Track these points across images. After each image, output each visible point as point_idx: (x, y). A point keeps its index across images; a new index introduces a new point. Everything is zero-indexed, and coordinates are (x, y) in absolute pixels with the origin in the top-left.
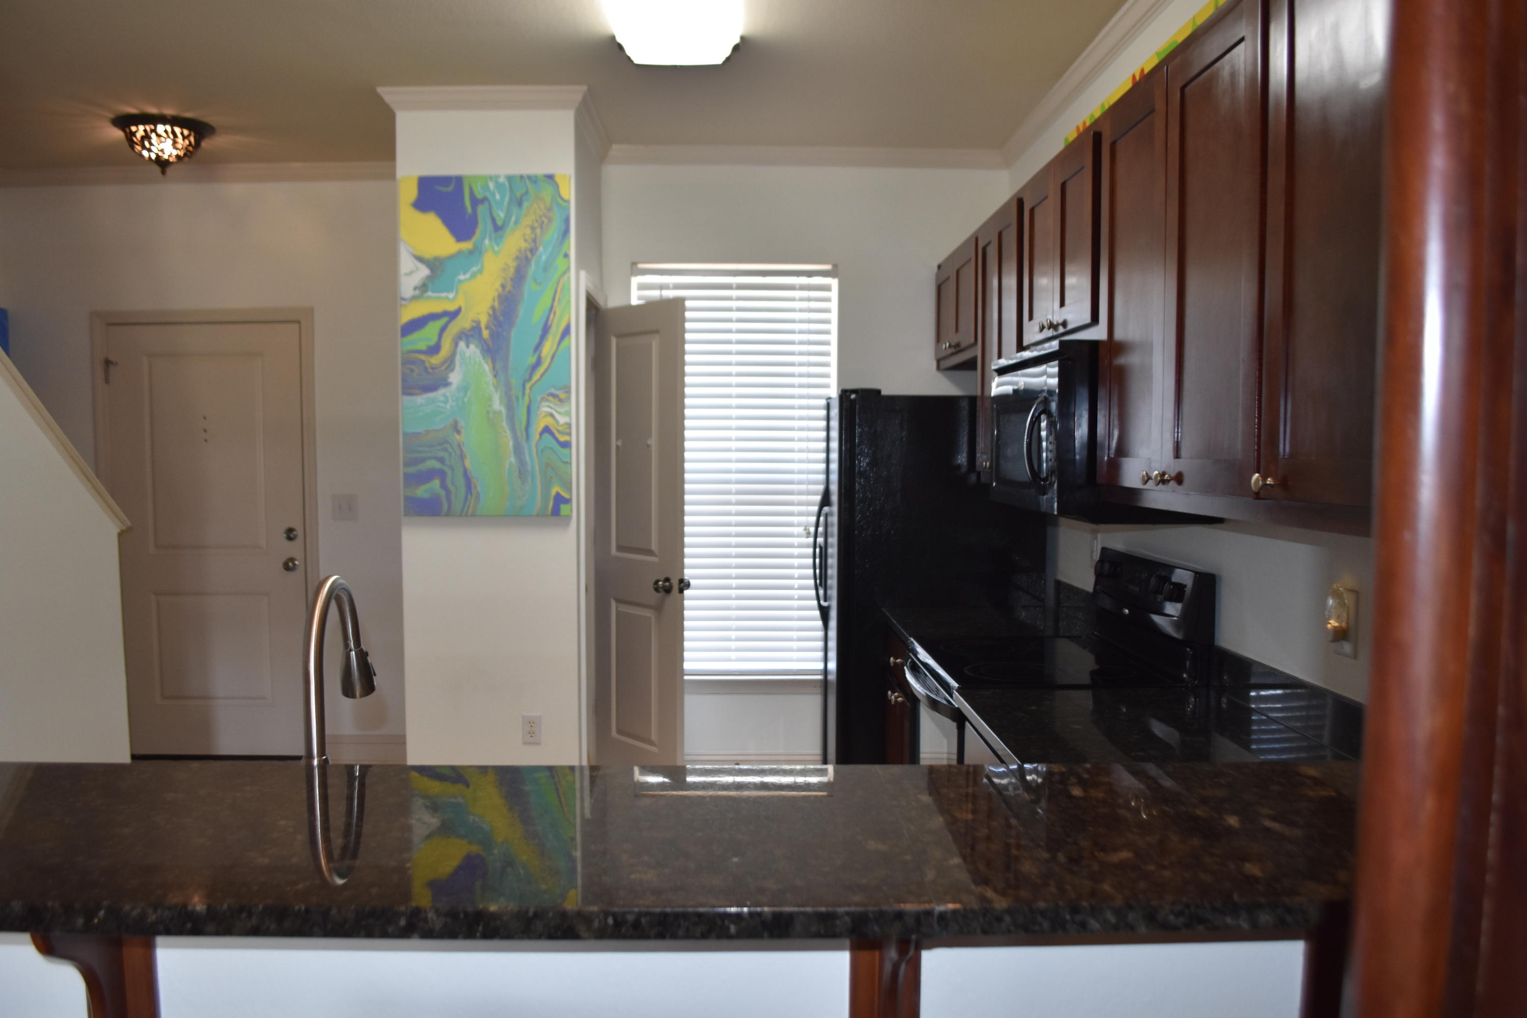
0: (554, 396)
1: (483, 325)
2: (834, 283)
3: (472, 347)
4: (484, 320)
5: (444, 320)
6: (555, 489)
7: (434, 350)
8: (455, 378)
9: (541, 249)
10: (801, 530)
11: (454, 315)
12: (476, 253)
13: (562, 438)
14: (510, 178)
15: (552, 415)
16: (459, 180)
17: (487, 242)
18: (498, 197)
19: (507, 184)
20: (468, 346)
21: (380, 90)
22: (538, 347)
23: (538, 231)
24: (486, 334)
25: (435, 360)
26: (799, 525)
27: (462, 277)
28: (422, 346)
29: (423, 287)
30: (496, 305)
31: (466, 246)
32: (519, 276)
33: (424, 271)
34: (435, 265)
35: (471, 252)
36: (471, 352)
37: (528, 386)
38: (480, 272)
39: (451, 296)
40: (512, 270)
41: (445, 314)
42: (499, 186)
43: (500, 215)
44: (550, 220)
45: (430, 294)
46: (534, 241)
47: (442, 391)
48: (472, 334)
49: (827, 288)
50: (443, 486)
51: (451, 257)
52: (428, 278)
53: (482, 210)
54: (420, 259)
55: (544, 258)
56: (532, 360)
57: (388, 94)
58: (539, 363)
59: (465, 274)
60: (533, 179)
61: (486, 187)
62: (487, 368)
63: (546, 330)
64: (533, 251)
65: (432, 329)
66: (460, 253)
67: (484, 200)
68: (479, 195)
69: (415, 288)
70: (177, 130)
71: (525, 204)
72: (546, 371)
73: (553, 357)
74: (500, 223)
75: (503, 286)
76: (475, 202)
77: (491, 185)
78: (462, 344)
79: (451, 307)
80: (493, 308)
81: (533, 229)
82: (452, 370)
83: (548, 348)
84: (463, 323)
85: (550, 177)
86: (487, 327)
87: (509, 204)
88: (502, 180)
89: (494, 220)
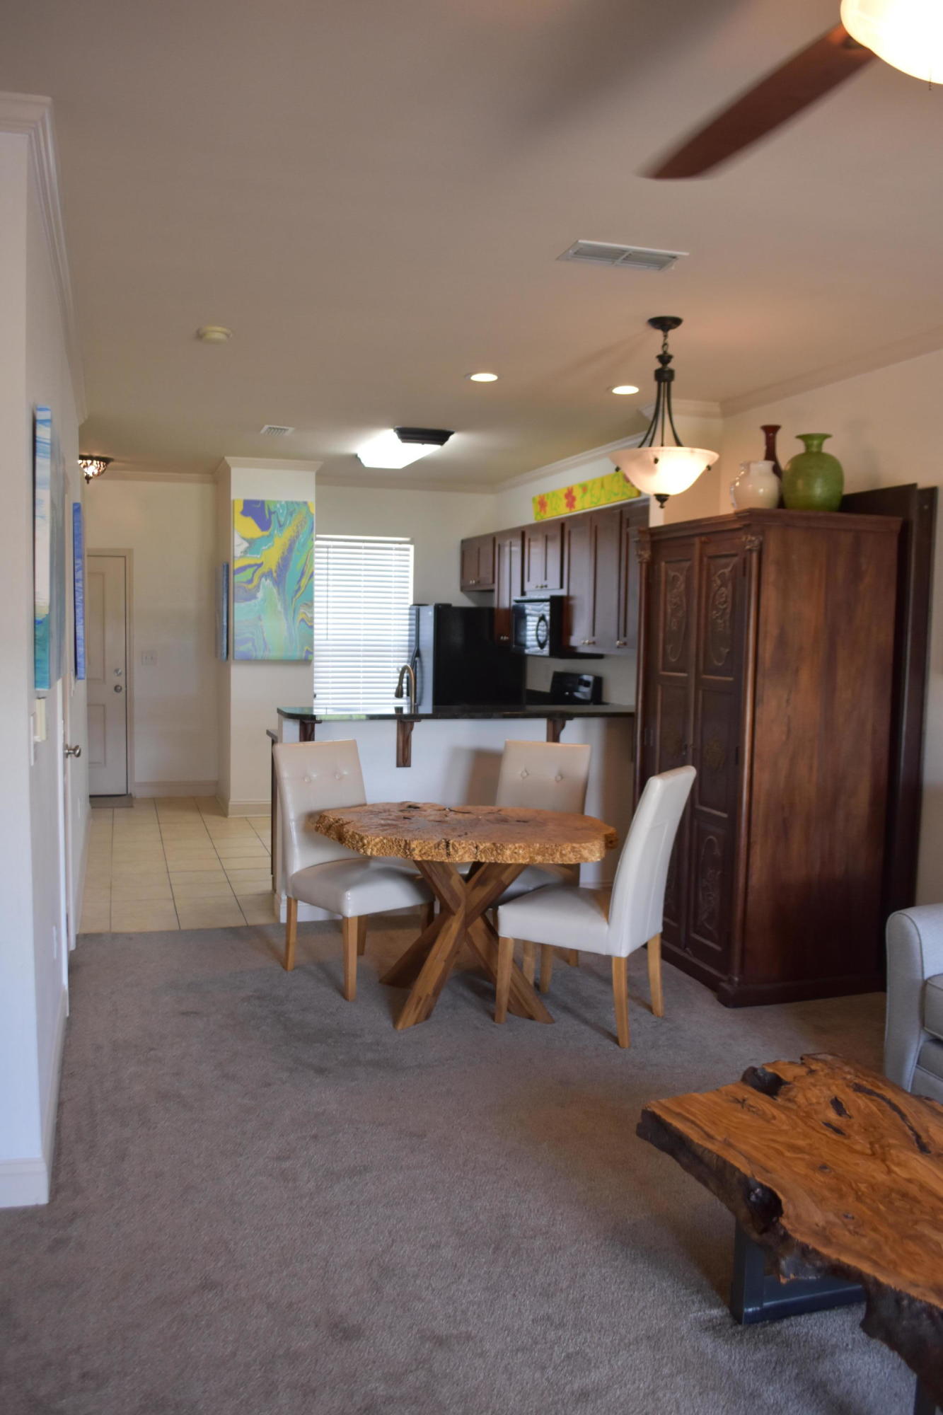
0: (306, 604)
1: (273, 571)
2: (412, 547)
3: (268, 581)
4: (274, 568)
5: (255, 567)
6: (306, 648)
7: (250, 581)
8: (260, 595)
9: (301, 536)
10: (395, 669)
11: (260, 565)
12: (271, 536)
13: (310, 624)
14: (287, 502)
15: (305, 613)
16: (263, 503)
17: (276, 532)
18: (281, 511)
19: (285, 505)
20: (266, 580)
21: (227, 458)
22: (300, 581)
23: (300, 528)
24: (275, 575)
25: (250, 586)
26: (394, 667)
27: (264, 548)
28: (245, 580)
29: (245, 552)
30: (280, 561)
31: (266, 533)
32: (290, 549)
33: (246, 545)
34: (251, 542)
35: (268, 536)
36: (267, 583)
37: (294, 599)
38: (273, 545)
39: (259, 556)
40: (287, 546)
41: (256, 565)
42: (281, 506)
43: (282, 519)
44: (305, 523)
45: (248, 555)
46: (298, 532)
47: (253, 601)
48: (268, 574)
49: (407, 550)
50: (253, 645)
51: (259, 538)
52: (248, 548)
53: (273, 517)
54: (244, 539)
55: (302, 540)
56: (296, 588)
57: (229, 459)
58: (299, 588)
59: (266, 545)
60: (298, 503)
61: (275, 507)
62: (275, 590)
63: (303, 574)
64: (297, 537)
65: (249, 572)
66: (263, 537)
67: (274, 513)
68: (273, 509)
69: (241, 552)
70: (102, 463)
71: (294, 515)
72: (303, 592)
73: (306, 586)
74: (282, 523)
75: (283, 553)
76: (270, 513)
77: (278, 506)
78: (263, 579)
79: (259, 562)
80: (278, 563)
81: (297, 526)
82: (258, 591)
83: (304, 581)
84: (264, 569)
85: (305, 503)
86: (276, 572)
87: (287, 513)
88: (283, 503)
89: (279, 522)
